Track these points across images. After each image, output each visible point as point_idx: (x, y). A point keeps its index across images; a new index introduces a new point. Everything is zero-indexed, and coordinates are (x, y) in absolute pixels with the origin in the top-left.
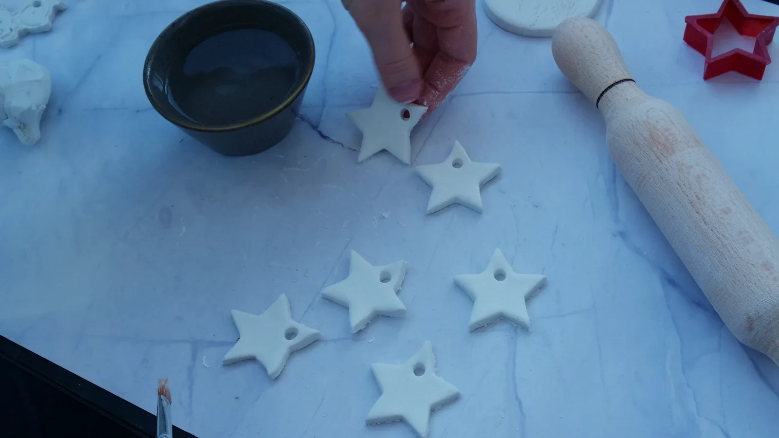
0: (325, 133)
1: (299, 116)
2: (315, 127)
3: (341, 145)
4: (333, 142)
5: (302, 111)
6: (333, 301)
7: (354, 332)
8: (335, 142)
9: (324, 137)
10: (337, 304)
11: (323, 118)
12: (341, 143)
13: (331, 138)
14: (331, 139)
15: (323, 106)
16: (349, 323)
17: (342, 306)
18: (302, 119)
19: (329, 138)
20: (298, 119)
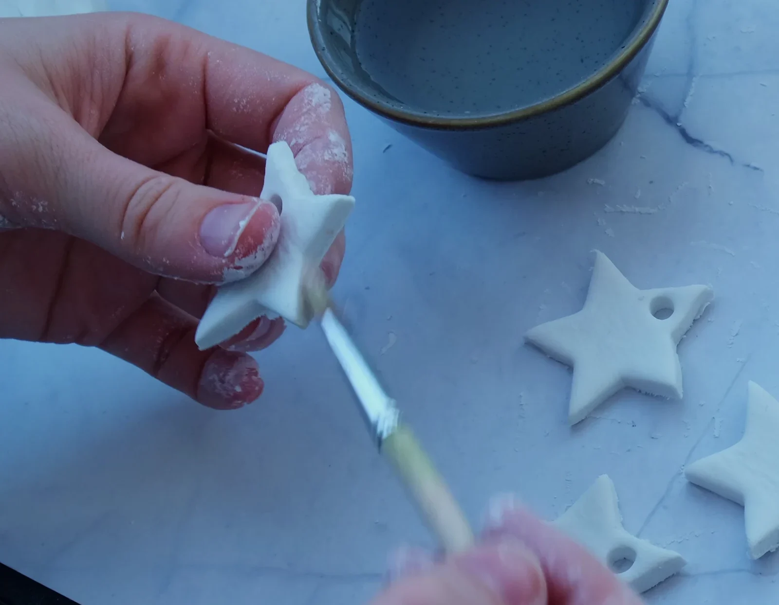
0: (692, 133)
1: (638, 96)
2: (671, 120)
3: (726, 160)
4: (712, 151)
5: (644, 86)
6: (711, 491)
7: (757, 556)
8: (716, 152)
9: (690, 140)
10: (719, 496)
11: (688, 100)
12: (727, 154)
13: (706, 142)
14: (707, 146)
15: (690, 74)
16: (745, 539)
17: (729, 500)
18: (647, 103)
19: (701, 142)
20: (635, 101)
